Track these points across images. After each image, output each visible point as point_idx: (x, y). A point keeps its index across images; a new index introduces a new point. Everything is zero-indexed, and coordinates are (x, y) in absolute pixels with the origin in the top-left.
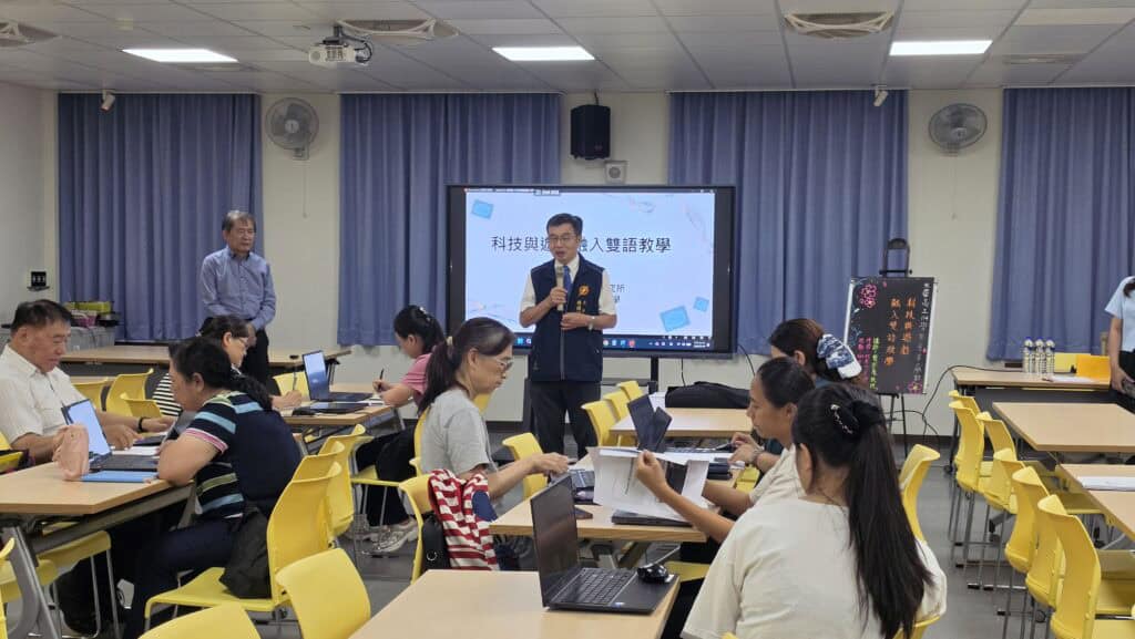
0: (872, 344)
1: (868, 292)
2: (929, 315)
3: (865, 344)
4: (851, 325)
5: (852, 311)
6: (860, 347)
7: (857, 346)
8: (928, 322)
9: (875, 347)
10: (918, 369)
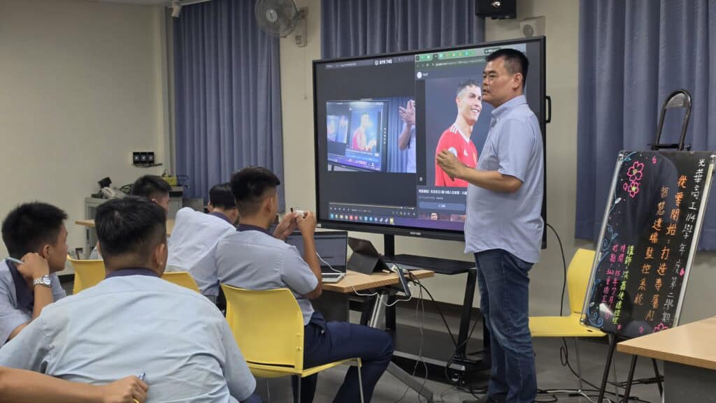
0: (626, 255)
1: (635, 172)
2: (696, 213)
3: (617, 254)
4: (609, 222)
5: (614, 200)
6: (613, 257)
7: (609, 254)
8: (694, 224)
9: (628, 260)
10: (669, 303)
